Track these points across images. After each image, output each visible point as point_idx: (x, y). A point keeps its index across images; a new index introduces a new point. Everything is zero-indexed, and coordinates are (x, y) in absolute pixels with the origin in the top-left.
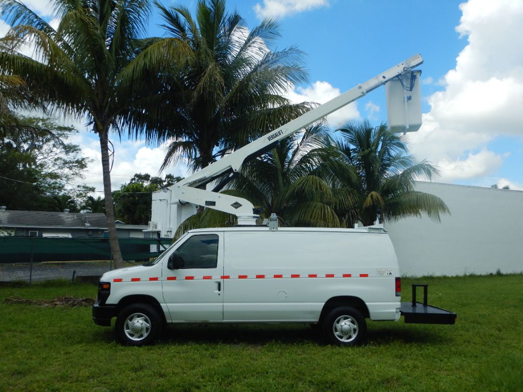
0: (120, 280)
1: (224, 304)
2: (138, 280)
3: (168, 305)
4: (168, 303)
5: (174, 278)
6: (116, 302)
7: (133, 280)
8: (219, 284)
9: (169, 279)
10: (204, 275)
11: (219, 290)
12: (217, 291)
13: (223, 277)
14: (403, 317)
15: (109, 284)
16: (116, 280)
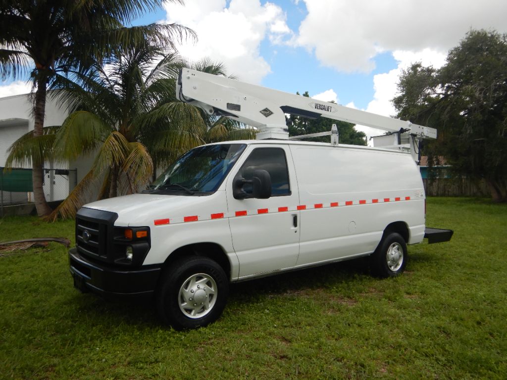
0: (165, 221)
1: (301, 244)
2: (194, 218)
3: (238, 253)
4: (238, 251)
5: (243, 213)
6: (162, 260)
7: (187, 219)
8: (295, 218)
9: (239, 214)
10: (279, 207)
11: (295, 224)
12: (293, 228)
13: (301, 208)
14: (427, 239)
15: (147, 229)
16: (158, 223)
